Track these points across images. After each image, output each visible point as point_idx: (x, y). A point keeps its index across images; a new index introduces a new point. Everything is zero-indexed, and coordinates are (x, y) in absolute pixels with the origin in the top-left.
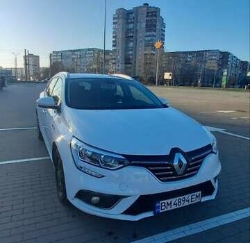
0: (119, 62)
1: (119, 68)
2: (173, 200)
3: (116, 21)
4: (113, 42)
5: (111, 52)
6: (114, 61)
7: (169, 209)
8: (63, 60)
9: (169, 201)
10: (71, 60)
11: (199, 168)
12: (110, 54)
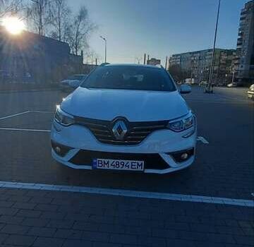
0: (243, 62)
1: (243, 69)
2: (111, 161)
3: (244, 15)
4: (239, 39)
5: (235, 51)
6: (236, 62)
7: (106, 167)
8: (182, 63)
9: (106, 161)
10: (190, 62)
11: (143, 139)
12: (234, 54)
